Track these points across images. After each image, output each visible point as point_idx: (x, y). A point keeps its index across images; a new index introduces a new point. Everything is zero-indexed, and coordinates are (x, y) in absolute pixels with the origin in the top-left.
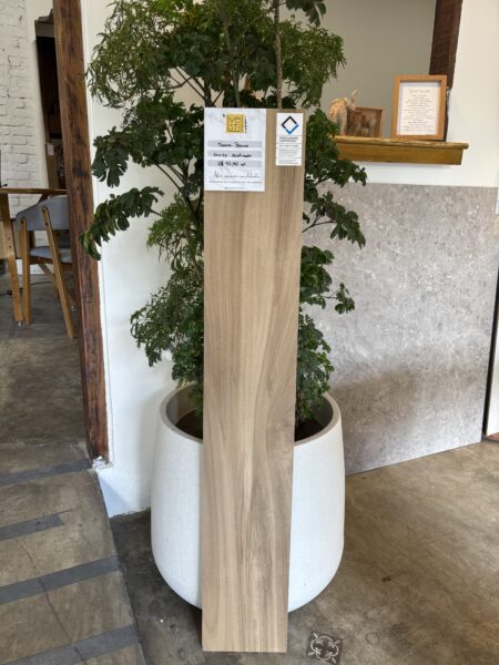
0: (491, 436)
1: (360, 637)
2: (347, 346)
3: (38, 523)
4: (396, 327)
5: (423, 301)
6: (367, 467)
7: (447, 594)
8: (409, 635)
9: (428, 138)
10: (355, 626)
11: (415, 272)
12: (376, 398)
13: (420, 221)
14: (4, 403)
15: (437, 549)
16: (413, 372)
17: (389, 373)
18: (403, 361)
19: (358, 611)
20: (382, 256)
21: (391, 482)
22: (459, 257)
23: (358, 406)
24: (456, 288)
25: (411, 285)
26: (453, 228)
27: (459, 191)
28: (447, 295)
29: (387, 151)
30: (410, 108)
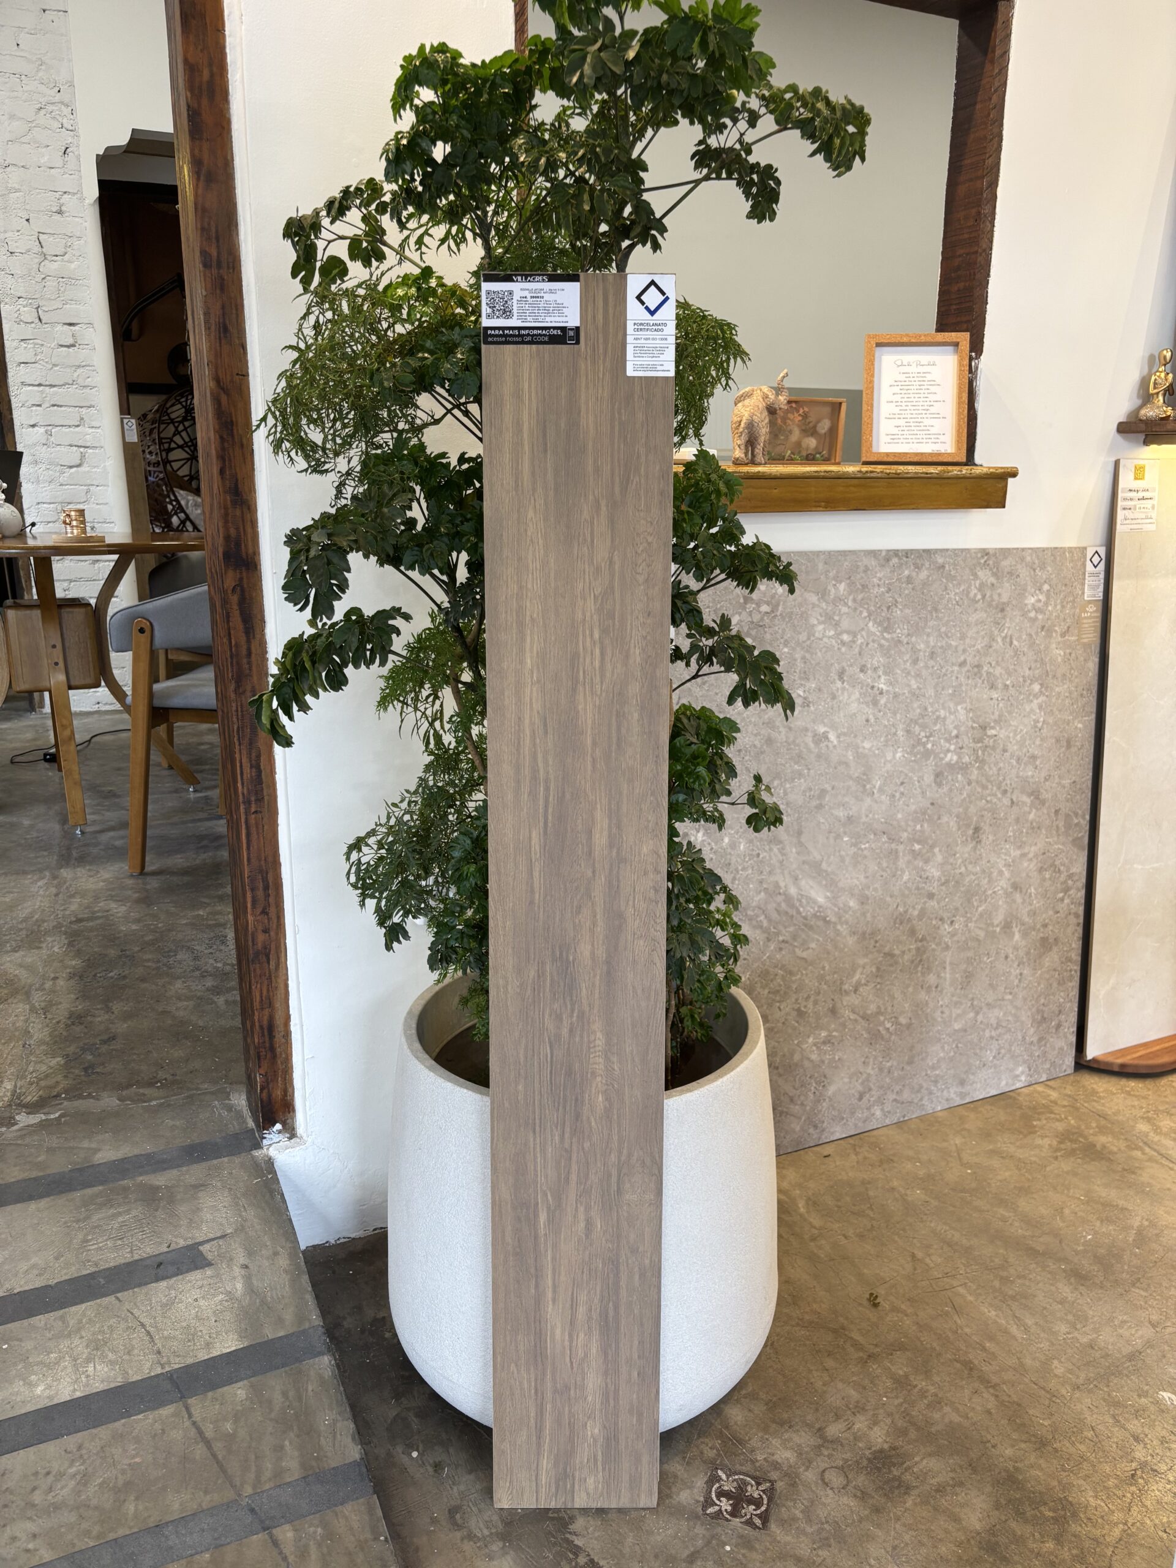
0: (1094, 1060)
1: (810, 1476)
2: (783, 881)
3: (160, 1265)
4: (884, 839)
5: (939, 785)
6: (832, 1133)
7: (986, 1388)
8: (906, 1470)
9: (935, 459)
10: (801, 1454)
11: (920, 726)
12: (846, 987)
13: (926, 621)
14: (66, 1014)
15: (970, 1298)
16: (922, 929)
17: (873, 933)
18: (901, 909)
19: (807, 1425)
20: (849, 697)
21: (881, 1162)
22: (1012, 691)
23: (810, 1005)
24: (1007, 754)
25: (911, 753)
26: (996, 632)
27: (1006, 558)
28: (990, 768)
29: (853, 489)
30: (898, 398)
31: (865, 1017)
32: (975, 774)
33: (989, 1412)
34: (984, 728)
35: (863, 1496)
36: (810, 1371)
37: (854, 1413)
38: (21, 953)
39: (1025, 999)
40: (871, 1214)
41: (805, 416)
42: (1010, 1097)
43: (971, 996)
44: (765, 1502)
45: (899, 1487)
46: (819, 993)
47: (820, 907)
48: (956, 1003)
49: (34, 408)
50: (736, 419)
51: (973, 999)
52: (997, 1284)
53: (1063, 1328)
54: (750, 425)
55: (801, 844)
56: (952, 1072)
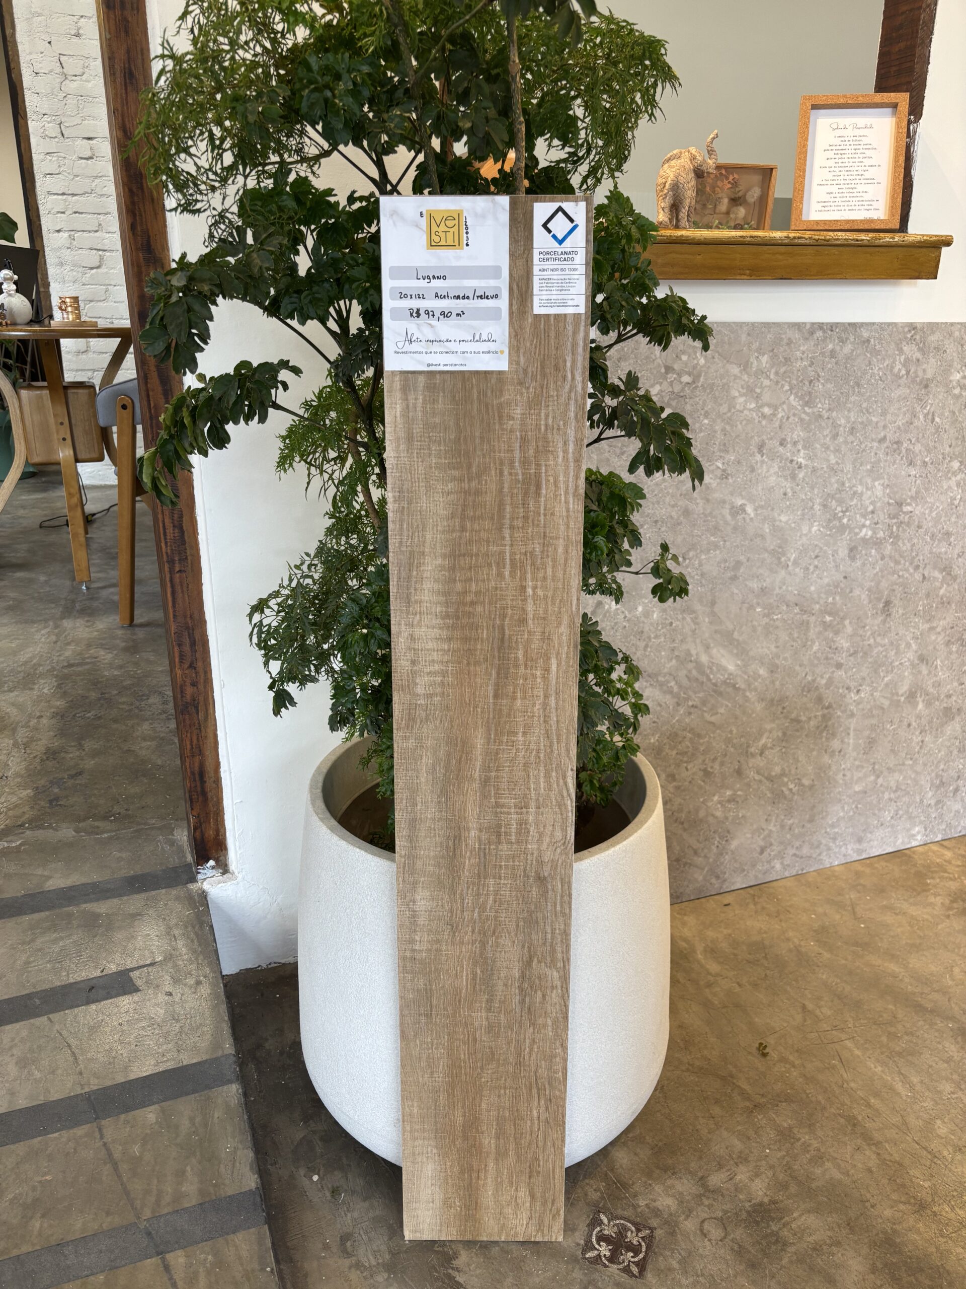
1: (689, 1225)
2: (695, 649)
3: (92, 989)
4: (797, 610)
5: (853, 558)
6: (733, 884)
7: (869, 1145)
8: (784, 1225)
9: (866, 227)
10: (682, 1202)
11: (836, 501)
12: (752, 750)
13: (848, 395)
14: (43, 749)
15: (857, 1052)
16: (829, 698)
17: (781, 700)
18: (809, 678)
19: (690, 1173)
20: (768, 471)
21: (778, 913)
22: (930, 468)
23: (716, 766)
24: (922, 531)
25: (826, 527)
26: (918, 409)
27: (933, 332)
28: (904, 544)
29: (780, 257)
30: (831, 163)
31: (770, 779)
32: (888, 549)
33: (870, 1170)
34: (900, 504)
35: (739, 1252)
36: (697, 1117)
37: (736, 1164)
38: (16, 693)
39: (925, 765)
40: (766, 963)
41: (735, 184)
42: (906, 855)
43: (872, 761)
44: (644, 1249)
45: (777, 1241)
46: (726, 755)
47: (730, 674)
48: (858, 767)
49: (59, 215)
50: (661, 181)
51: (874, 763)
52: (884, 1039)
53: (947, 1087)
54: (675, 187)
55: (713, 614)
56: (851, 830)
